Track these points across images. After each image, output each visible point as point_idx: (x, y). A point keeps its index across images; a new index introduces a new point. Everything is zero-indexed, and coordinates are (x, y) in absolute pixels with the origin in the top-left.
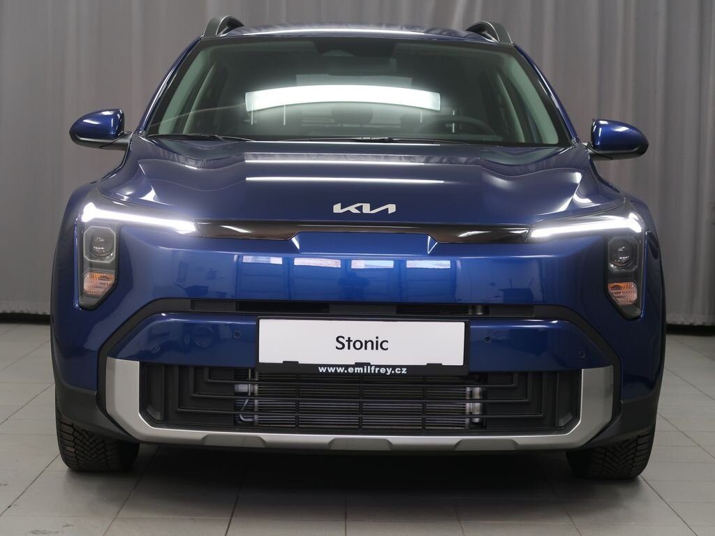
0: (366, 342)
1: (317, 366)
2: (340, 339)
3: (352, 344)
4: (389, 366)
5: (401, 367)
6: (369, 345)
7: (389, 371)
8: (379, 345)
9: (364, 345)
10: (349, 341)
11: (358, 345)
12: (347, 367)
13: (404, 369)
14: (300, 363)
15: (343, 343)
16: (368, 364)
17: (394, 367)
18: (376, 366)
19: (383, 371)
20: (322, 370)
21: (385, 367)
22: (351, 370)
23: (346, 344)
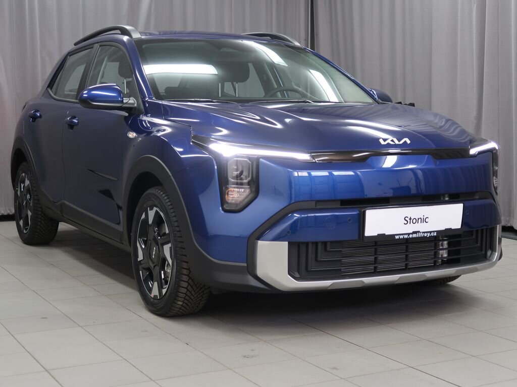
0: (418, 219)
1: (394, 236)
2: (406, 219)
3: (411, 220)
4: (428, 232)
5: (434, 232)
6: (420, 220)
7: (429, 234)
8: (424, 220)
9: (417, 220)
10: (410, 219)
11: (414, 221)
12: (409, 234)
13: (435, 233)
14: (386, 234)
15: (408, 220)
16: (419, 232)
17: (430, 232)
18: (423, 233)
19: (425, 235)
20: (397, 237)
21: (427, 232)
22: (411, 236)
23: (409, 221)
